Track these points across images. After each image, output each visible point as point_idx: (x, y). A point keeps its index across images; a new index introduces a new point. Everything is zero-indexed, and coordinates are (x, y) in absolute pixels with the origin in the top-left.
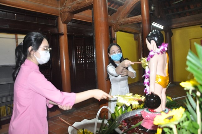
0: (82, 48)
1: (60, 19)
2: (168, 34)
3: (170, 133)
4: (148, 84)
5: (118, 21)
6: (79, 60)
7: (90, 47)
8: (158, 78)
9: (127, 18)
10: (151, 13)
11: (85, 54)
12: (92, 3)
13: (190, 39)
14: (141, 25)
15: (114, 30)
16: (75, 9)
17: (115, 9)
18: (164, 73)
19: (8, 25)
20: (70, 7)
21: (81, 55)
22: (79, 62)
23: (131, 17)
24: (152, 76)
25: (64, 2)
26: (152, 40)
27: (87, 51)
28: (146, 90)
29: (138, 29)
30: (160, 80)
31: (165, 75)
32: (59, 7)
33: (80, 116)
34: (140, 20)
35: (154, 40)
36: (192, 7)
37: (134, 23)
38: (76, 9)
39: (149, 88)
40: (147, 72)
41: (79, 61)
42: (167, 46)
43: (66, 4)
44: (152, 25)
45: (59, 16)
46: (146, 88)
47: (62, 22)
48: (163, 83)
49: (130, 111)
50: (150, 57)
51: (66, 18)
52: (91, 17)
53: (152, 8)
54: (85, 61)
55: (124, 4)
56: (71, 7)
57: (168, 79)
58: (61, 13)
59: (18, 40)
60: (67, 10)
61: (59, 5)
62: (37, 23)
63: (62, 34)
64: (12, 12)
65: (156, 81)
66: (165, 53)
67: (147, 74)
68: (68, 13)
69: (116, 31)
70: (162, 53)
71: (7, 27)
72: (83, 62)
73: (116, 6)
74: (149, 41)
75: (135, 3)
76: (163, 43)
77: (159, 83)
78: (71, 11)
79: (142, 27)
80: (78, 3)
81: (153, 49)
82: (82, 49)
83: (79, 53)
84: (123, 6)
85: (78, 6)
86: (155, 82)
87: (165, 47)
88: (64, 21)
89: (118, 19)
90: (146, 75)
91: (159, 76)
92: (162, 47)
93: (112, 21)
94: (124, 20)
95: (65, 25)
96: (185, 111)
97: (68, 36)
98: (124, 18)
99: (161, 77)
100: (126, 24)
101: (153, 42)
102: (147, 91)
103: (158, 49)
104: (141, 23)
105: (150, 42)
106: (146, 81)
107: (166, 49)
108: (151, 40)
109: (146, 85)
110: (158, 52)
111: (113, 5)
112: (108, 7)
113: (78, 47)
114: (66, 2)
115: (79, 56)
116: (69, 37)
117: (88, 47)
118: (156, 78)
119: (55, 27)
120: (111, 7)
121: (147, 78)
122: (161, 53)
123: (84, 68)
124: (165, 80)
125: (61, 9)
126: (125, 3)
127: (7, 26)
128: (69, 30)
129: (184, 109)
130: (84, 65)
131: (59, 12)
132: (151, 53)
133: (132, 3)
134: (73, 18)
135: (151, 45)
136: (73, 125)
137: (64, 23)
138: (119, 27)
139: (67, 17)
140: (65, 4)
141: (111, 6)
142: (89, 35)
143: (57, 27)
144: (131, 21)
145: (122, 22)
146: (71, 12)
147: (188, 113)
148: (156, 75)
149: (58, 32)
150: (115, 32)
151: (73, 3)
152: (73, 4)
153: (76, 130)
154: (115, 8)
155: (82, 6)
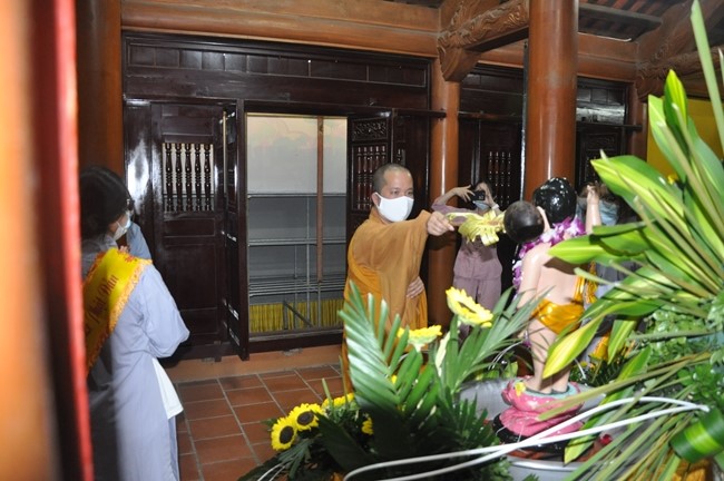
1: (438, 66)
12: (526, 24)
15: (640, 94)
16: (478, 40)
17: (652, 18)
19: (288, 95)
20: (466, 32)
21: (500, 180)
25: (452, 14)
32: (440, 29)
38: (483, 39)
43: (455, 21)
45: (434, 59)
47: (444, 76)
51: (455, 65)
58: (440, 50)
60: (457, 40)
61: (440, 22)
62: (368, 81)
63: (442, 115)
64: (298, 55)
68: (460, 51)
71: (284, 99)
73: (656, 6)
78: (468, 44)
80: (487, 22)
82: (506, 161)
85: (489, 31)
88: (449, 74)
89: (661, 55)
93: (638, 61)
95: (454, 86)
97: (461, 119)
111: (639, 4)
113: (494, 156)
114: (456, 14)
116: (464, 123)
119: (423, 91)
125: (443, 34)
127: (286, 98)
128: (467, 100)
131: (438, 46)
137: (450, 79)
139: (457, 62)
140: (452, 23)
141: (635, 7)
143: (428, 92)
146: (467, 47)
149: (430, 107)
150: (644, 105)
151: (474, 20)
152: (473, 24)
154: (652, 14)
155: (500, 33)
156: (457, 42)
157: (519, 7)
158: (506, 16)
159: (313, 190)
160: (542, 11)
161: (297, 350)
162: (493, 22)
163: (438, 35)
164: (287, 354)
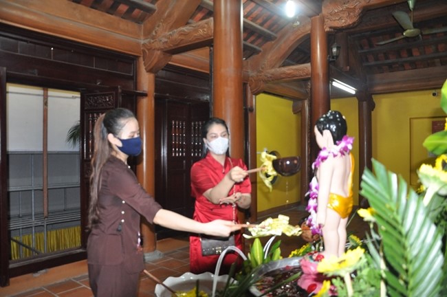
0: (182, 124)
1: (141, 62)
2: (365, 104)
3: (342, 288)
4: (315, 209)
5: (260, 72)
6: (175, 149)
7: (199, 125)
8: (334, 199)
9: (280, 67)
10: (332, 61)
11: (188, 139)
12: (211, 36)
13: (410, 119)
14: (309, 83)
15: (251, 90)
16: (174, 45)
17: (257, 48)
18: (344, 190)
19: (36, 71)
20: (164, 40)
21: (179, 139)
22: (175, 154)
23: (289, 65)
24: (323, 194)
25: (154, 28)
26: (327, 129)
27: (193, 131)
28: (311, 221)
29: (302, 91)
30: (336, 203)
31: (346, 194)
32: (142, 38)
33: (172, 270)
34: (307, 74)
35: (329, 129)
36: (416, 53)
37: (295, 78)
38: (177, 45)
39: (317, 218)
40: (313, 188)
41: (175, 152)
42: (351, 142)
43: (156, 33)
44: (332, 84)
45: (140, 57)
46: (310, 217)
47: (146, 69)
48: (342, 209)
49: (279, 259)
50: (320, 160)
51: (155, 61)
52: (208, 61)
53: (335, 50)
54: (188, 153)
55: (276, 38)
56: (166, 40)
57: (352, 202)
58: (144, 51)
59: (49, 99)
60: (157, 45)
61: (142, 33)
62: (94, 68)
63: (145, 95)
64: (44, 43)
65: (329, 205)
66: (349, 154)
67: (314, 190)
69: (256, 94)
70: (342, 153)
71: (33, 73)
72: (182, 155)
73: (260, 41)
74: (319, 130)
75: (300, 36)
76: (345, 137)
77: (334, 209)
78: (166, 48)
79: (311, 89)
80: (182, 34)
81: (326, 146)
82: (182, 127)
83: (175, 135)
84: (273, 42)
85: (182, 40)
86: (327, 207)
87: (348, 143)
88: (150, 68)
89: (262, 68)
90: (312, 192)
91: (335, 197)
92: (343, 144)
93: (249, 71)
94: (273, 70)
95: (152, 75)
96: (365, 253)
97: (157, 99)
98: (273, 67)
99: (339, 197)
100: (277, 79)
101: (327, 133)
102: (313, 223)
103: (335, 146)
104: (308, 79)
105: (322, 133)
106: (312, 203)
107: (350, 147)
108: (324, 129)
109: (312, 211)
110: (336, 153)
111: (252, 38)
112: (242, 42)
113: (175, 124)
114: (157, 28)
115: (175, 143)
116: (159, 101)
117: (195, 125)
118: (330, 200)
119: (131, 78)
120: (248, 43)
121: (313, 199)
122: (340, 154)
123: (184, 168)
124: (346, 204)
125: (146, 41)
126: (278, 36)
127: (35, 73)
128: (159, 86)
129: (363, 250)
130: (184, 162)
131: (142, 49)
132: (322, 154)
133: (292, 38)
134: (170, 63)
135: (324, 139)
136: (165, 283)
137: (150, 71)
138: (263, 86)
140: (154, 33)
141: (249, 40)
142: (199, 99)
143: (134, 78)
144: (289, 74)
145: (269, 75)
146: (165, 50)
147: (369, 257)
148: (330, 193)
149: (136, 90)
150: (254, 96)
151: (171, 33)
152: (170, 35)
153: (170, 292)
154: (257, 45)
155: (190, 41)
156: (157, 47)
157: (206, 25)
158: (196, 31)
159: (40, 149)
160: (223, 28)
161: (44, 271)
162: (185, 34)
163: (142, 42)
164: (36, 275)
